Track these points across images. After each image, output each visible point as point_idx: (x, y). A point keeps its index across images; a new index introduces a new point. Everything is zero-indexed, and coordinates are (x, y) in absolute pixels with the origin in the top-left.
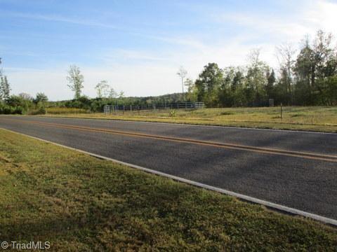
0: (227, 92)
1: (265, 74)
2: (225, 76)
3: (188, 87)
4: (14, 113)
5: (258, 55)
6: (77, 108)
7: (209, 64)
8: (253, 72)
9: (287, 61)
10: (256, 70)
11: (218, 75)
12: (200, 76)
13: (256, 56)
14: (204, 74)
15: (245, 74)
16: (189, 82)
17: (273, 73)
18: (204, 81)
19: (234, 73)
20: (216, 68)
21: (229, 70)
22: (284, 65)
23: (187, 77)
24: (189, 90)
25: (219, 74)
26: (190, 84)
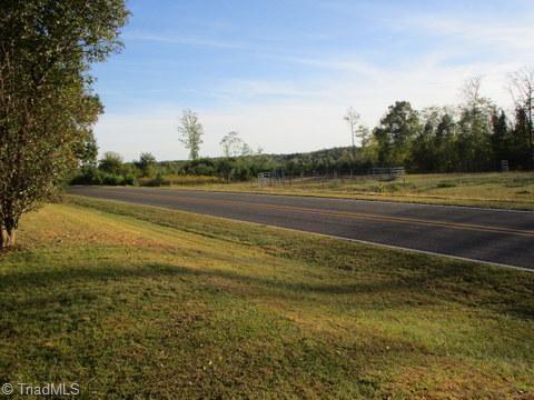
0: (427, 147)
1: (490, 118)
2: (422, 121)
3: (360, 139)
4: (122, 184)
5: (478, 87)
6: (205, 175)
7: (397, 103)
8: (470, 115)
9: (526, 98)
10: (475, 111)
11: (411, 120)
12: (382, 123)
13: (473, 90)
14: (388, 120)
15: (456, 119)
16: (363, 132)
17: (503, 117)
18: (388, 130)
19: (439, 117)
20: (409, 109)
21: (430, 113)
22: (522, 104)
23: (360, 123)
24: (364, 143)
25: (413, 119)
26: (365, 134)
